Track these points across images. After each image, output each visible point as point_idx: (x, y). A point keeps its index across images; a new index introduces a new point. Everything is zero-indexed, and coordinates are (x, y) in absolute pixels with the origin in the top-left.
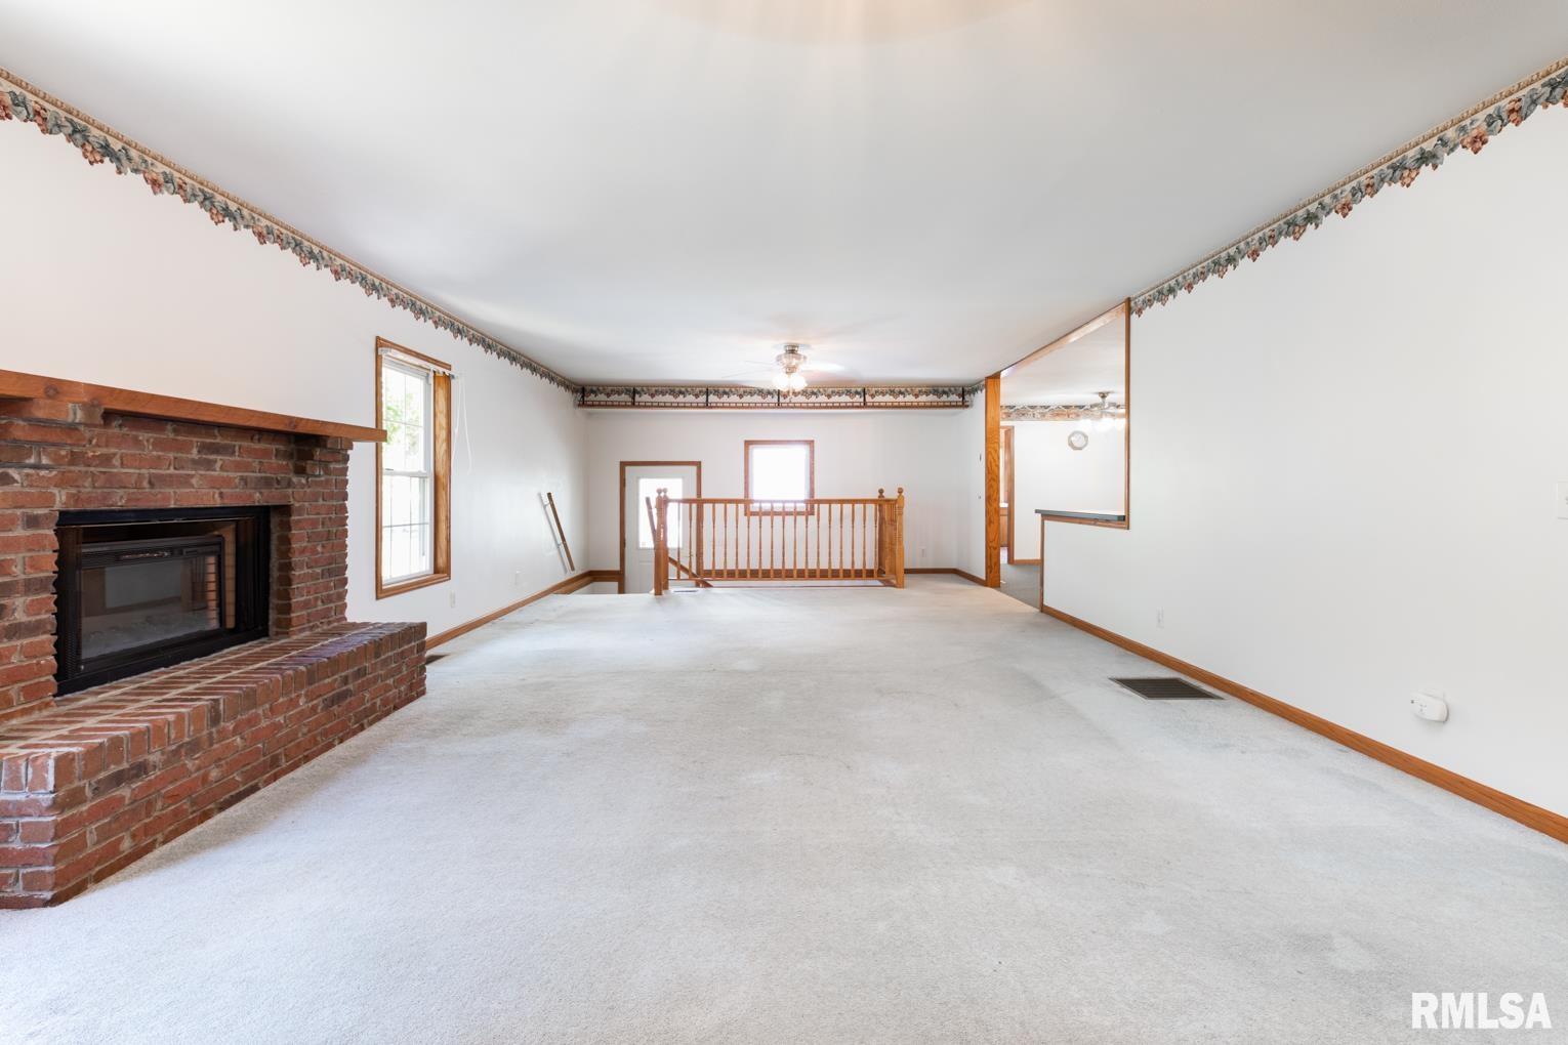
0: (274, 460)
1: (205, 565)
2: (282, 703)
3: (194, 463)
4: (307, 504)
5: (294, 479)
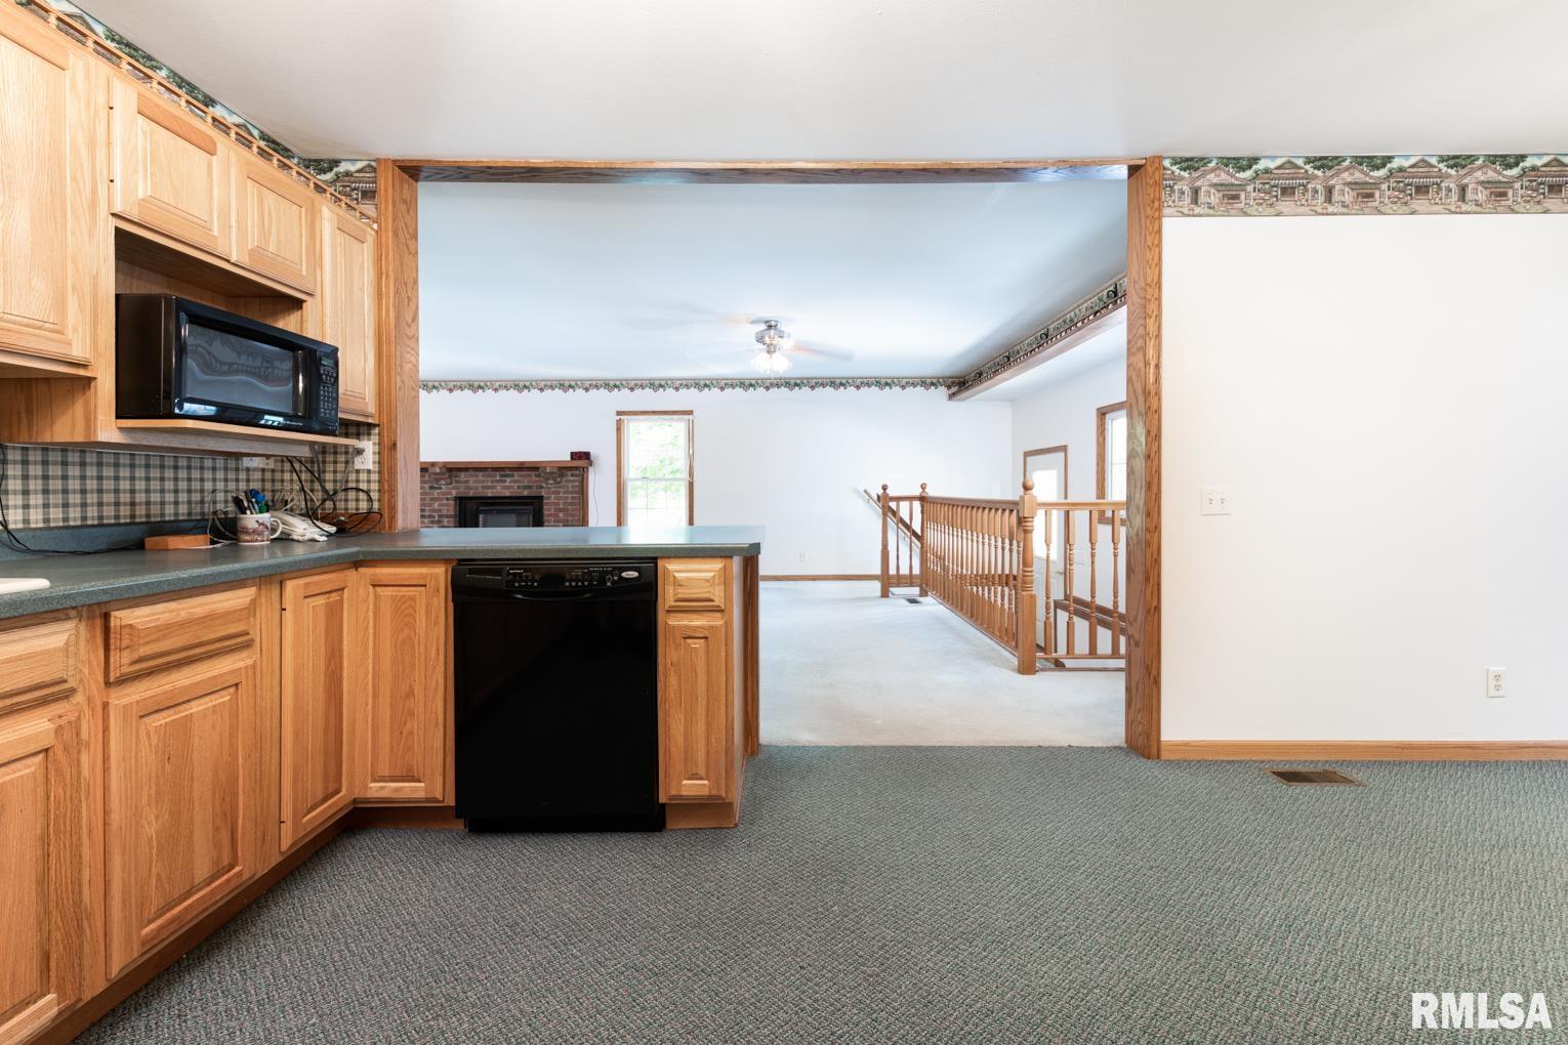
0: (534, 478)
3: (498, 481)
4: (553, 496)
5: (544, 485)
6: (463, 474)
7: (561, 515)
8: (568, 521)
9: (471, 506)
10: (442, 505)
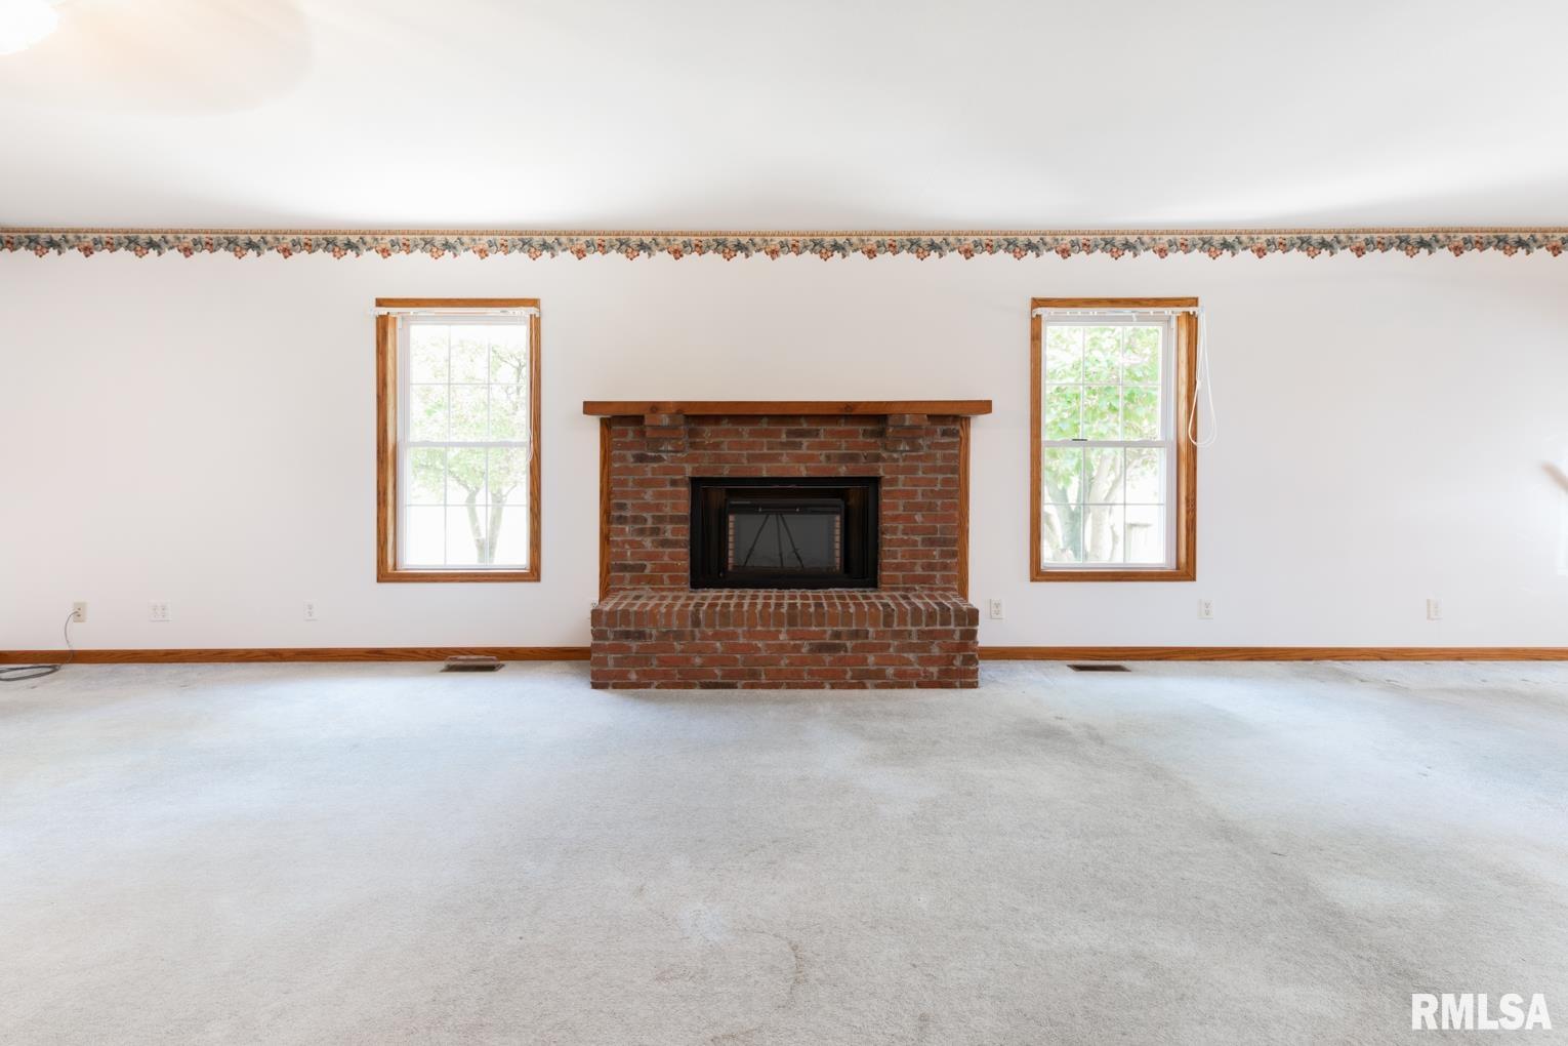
0: (861, 438)
1: (834, 521)
2: (759, 631)
3: (783, 445)
4: (901, 477)
5: (885, 455)
6: (707, 429)
7: (918, 517)
8: (935, 530)
9: (717, 497)
10: (661, 495)
